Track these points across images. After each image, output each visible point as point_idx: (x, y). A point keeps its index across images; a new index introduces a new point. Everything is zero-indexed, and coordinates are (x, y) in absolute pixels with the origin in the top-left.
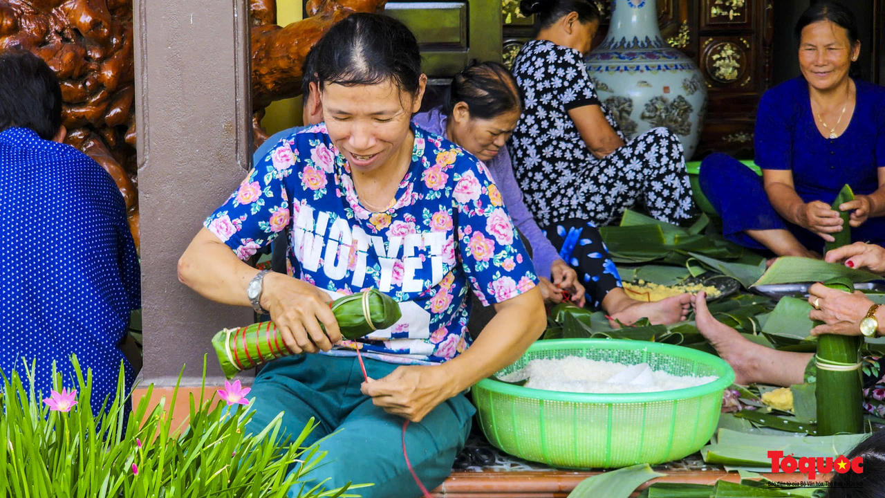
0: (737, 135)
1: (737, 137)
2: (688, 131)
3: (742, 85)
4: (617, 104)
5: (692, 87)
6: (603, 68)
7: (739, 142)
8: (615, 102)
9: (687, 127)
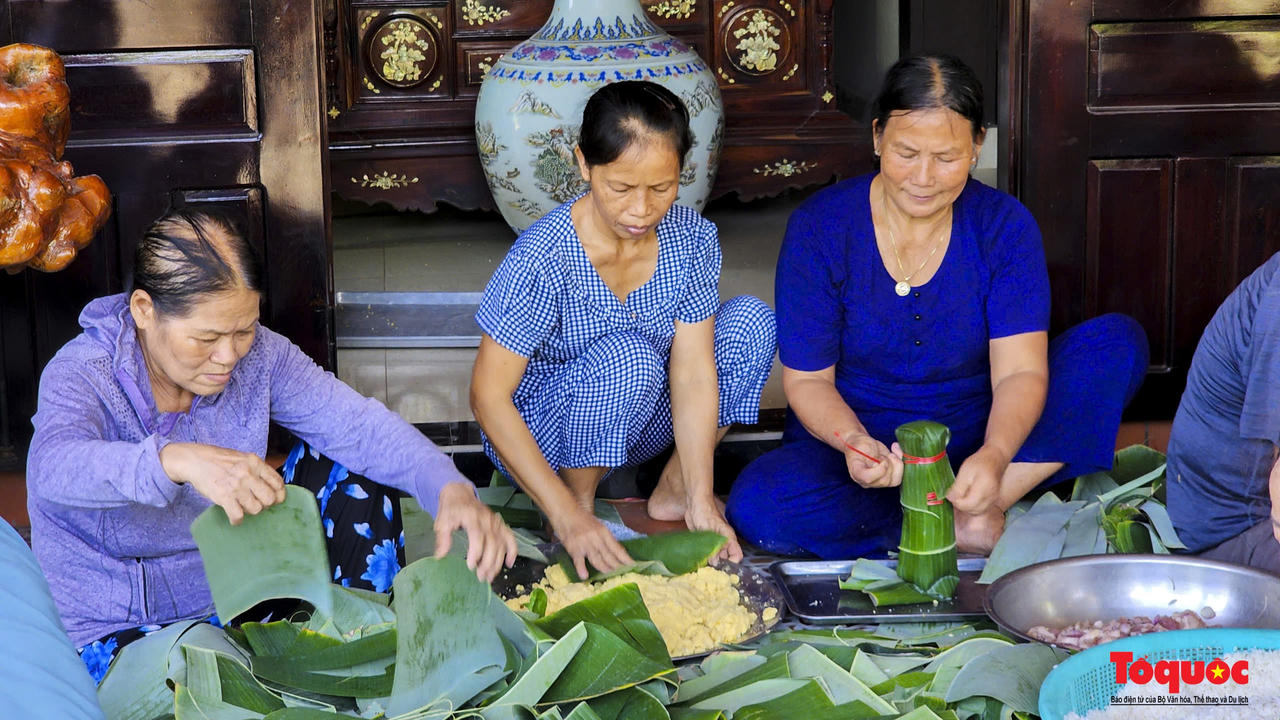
0: (777, 165)
1: (778, 168)
2: (692, 177)
3: (785, 78)
4: (568, 139)
5: (696, 103)
6: (544, 76)
7: (782, 175)
8: (565, 135)
9: (690, 172)
